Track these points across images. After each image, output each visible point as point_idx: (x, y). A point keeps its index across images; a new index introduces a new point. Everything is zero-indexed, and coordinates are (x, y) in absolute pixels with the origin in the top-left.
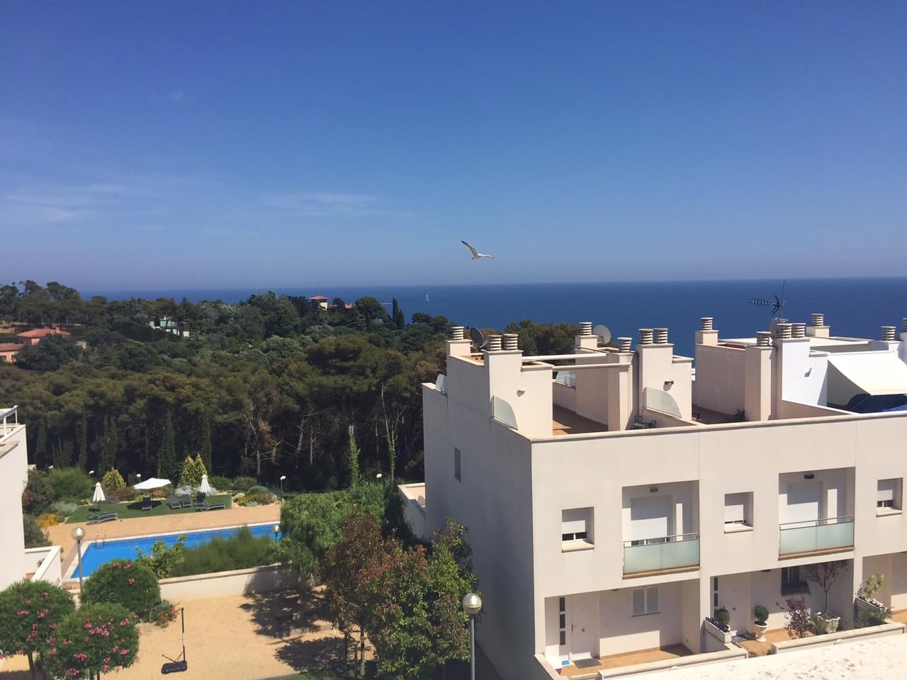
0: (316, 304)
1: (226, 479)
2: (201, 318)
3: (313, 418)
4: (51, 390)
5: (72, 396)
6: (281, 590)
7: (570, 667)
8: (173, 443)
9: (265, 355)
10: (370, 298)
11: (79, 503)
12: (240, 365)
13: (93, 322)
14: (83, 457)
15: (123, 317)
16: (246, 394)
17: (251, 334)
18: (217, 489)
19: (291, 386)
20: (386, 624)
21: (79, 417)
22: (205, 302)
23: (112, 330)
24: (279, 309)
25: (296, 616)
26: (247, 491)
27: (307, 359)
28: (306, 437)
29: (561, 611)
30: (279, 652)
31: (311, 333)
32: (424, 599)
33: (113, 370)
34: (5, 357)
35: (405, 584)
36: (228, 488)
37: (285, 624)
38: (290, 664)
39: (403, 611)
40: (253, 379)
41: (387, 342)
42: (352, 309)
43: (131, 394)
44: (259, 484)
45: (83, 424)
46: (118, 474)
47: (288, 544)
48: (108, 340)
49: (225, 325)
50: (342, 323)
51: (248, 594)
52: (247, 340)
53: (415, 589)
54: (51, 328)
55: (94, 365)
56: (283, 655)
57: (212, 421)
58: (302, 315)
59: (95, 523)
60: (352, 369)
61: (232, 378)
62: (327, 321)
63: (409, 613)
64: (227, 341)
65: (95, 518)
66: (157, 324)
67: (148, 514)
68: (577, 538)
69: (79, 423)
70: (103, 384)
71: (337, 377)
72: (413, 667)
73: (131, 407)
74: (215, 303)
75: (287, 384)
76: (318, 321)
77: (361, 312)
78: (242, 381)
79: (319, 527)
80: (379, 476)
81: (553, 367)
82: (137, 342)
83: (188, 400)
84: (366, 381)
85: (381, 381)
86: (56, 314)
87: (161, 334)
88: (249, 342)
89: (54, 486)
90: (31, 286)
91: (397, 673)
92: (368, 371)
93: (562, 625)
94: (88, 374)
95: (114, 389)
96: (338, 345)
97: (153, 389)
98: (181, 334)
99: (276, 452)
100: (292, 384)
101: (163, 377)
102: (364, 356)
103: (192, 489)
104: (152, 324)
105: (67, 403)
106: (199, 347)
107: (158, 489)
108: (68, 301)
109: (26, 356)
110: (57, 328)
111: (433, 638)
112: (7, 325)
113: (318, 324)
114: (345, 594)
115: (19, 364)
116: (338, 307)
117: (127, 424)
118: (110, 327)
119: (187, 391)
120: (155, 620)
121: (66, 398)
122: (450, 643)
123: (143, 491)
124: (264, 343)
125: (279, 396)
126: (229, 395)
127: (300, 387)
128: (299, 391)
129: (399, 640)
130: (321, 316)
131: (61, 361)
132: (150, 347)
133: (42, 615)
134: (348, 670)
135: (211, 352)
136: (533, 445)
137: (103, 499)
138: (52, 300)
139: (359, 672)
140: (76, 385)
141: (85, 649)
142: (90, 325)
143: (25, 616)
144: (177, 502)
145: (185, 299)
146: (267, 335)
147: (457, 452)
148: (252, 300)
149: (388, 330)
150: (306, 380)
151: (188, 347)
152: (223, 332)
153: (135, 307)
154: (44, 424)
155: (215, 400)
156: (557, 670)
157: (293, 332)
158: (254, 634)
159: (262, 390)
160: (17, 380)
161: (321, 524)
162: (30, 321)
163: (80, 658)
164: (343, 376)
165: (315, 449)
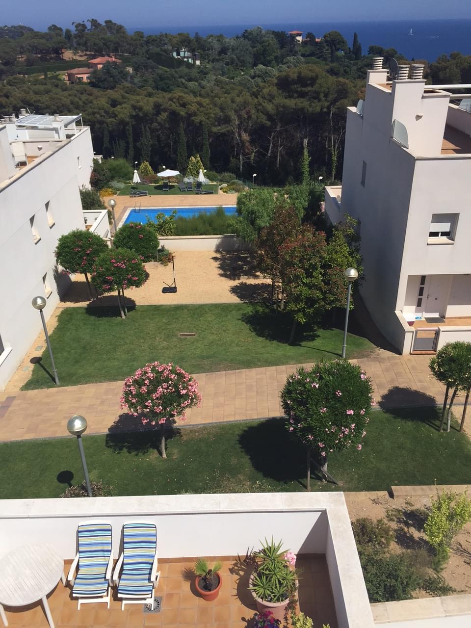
0: (293, 37)
1: (216, 174)
2: (208, 50)
3: (280, 133)
4: (110, 103)
5: (122, 108)
6: (237, 250)
7: (422, 321)
8: (185, 145)
9: (252, 81)
10: (336, 32)
11: (125, 183)
12: (231, 88)
13: (136, 52)
14: (131, 152)
15: (155, 48)
16: (233, 111)
17: (243, 63)
18: (210, 180)
19: (263, 107)
20: (293, 281)
21: (127, 124)
22: (212, 36)
23: (148, 59)
24: (264, 42)
25: (245, 268)
26: (229, 182)
27: (277, 85)
28: (275, 146)
29: (421, 284)
30: (232, 288)
31: (287, 63)
32: (322, 267)
33: (150, 90)
34: (82, 78)
35: (308, 257)
36: (217, 180)
37: (238, 272)
38: (238, 296)
39: (305, 274)
40: (238, 100)
41: (345, 71)
42: (321, 43)
43: (158, 108)
44: (237, 179)
45: (129, 128)
46: (148, 165)
47: (241, 222)
48: (146, 67)
49: (225, 56)
50: (312, 54)
51: (217, 251)
52: (240, 68)
53: (315, 261)
54: (109, 56)
55: (138, 86)
56: (234, 290)
57: (210, 132)
58: (282, 48)
59: (135, 196)
60: (309, 94)
61: (224, 99)
62: (300, 53)
63: (309, 275)
64: (226, 69)
65: (135, 193)
66: (178, 54)
67: (166, 193)
68: (441, 236)
69: (127, 128)
70: (141, 100)
71: (297, 100)
72: (310, 309)
73: (158, 118)
74: (218, 37)
75: (260, 104)
76: (293, 52)
77: (327, 45)
78: (230, 101)
79: (259, 213)
80: (321, 178)
81: (451, 95)
82: (165, 68)
83: (195, 114)
84: (319, 104)
85: (331, 104)
86: (112, 46)
87: (180, 62)
88: (241, 69)
89: (110, 170)
90: (94, 23)
91: (299, 311)
92: (322, 95)
93: (421, 293)
94: (134, 92)
95: (147, 104)
96: (300, 73)
97: (171, 106)
98: (195, 62)
99: (254, 156)
100: (264, 104)
101: (178, 97)
102: (319, 83)
103: (194, 179)
104: (175, 54)
105: (119, 113)
106: (206, 74)
107: (173, 177)
108: (118, 36)
109: (95, 78)
110: (113, 57)
111: (324, 293)
112: (82, 54)
113: (293, 55)
114: (272, 258)
115: (92, 84)
116: (310, 41)
117: (157, 130)
118: (147, 56)
119: (194, 108)
120: (160, 261)
121: (118, 110)
122: (335, 298)
123: (163, 178)
124: (252, 70)
125: (256, 114)
126: (221, 112)
127: (270, 107)
128: (268, 110)
129: (301, 291)
130: (297, 48)
131: (117, 82)
132: (173, 73)
133: (88, 252)
134: (273, 304)
135: (215, 78)
136: (417, 162)
137: (139, 181)
138: (109, 34)
139: (280, 307)
140: (124, 100)
141: (112, 274)
142: (134, 54)
143: (79, 252)
144: (184, 187)
145: (197, 34)
146: (255, 65)
147: (365, 164)
148: (245, 35)
149: (348, 60)
150: (274, 101)
151: (199, 73)
152: (223, 61)
153: (164, 40)
154: (107, 127)
155: (212, 115)
156: (408, 322)
157: (274, 62)
158: (219, 276)
159: (244, 109)
160: (90, 95)
161: (261, 210)
162: (96, 51)
163: (110, 279)
164: (302, 100)
165: (281, 155)
